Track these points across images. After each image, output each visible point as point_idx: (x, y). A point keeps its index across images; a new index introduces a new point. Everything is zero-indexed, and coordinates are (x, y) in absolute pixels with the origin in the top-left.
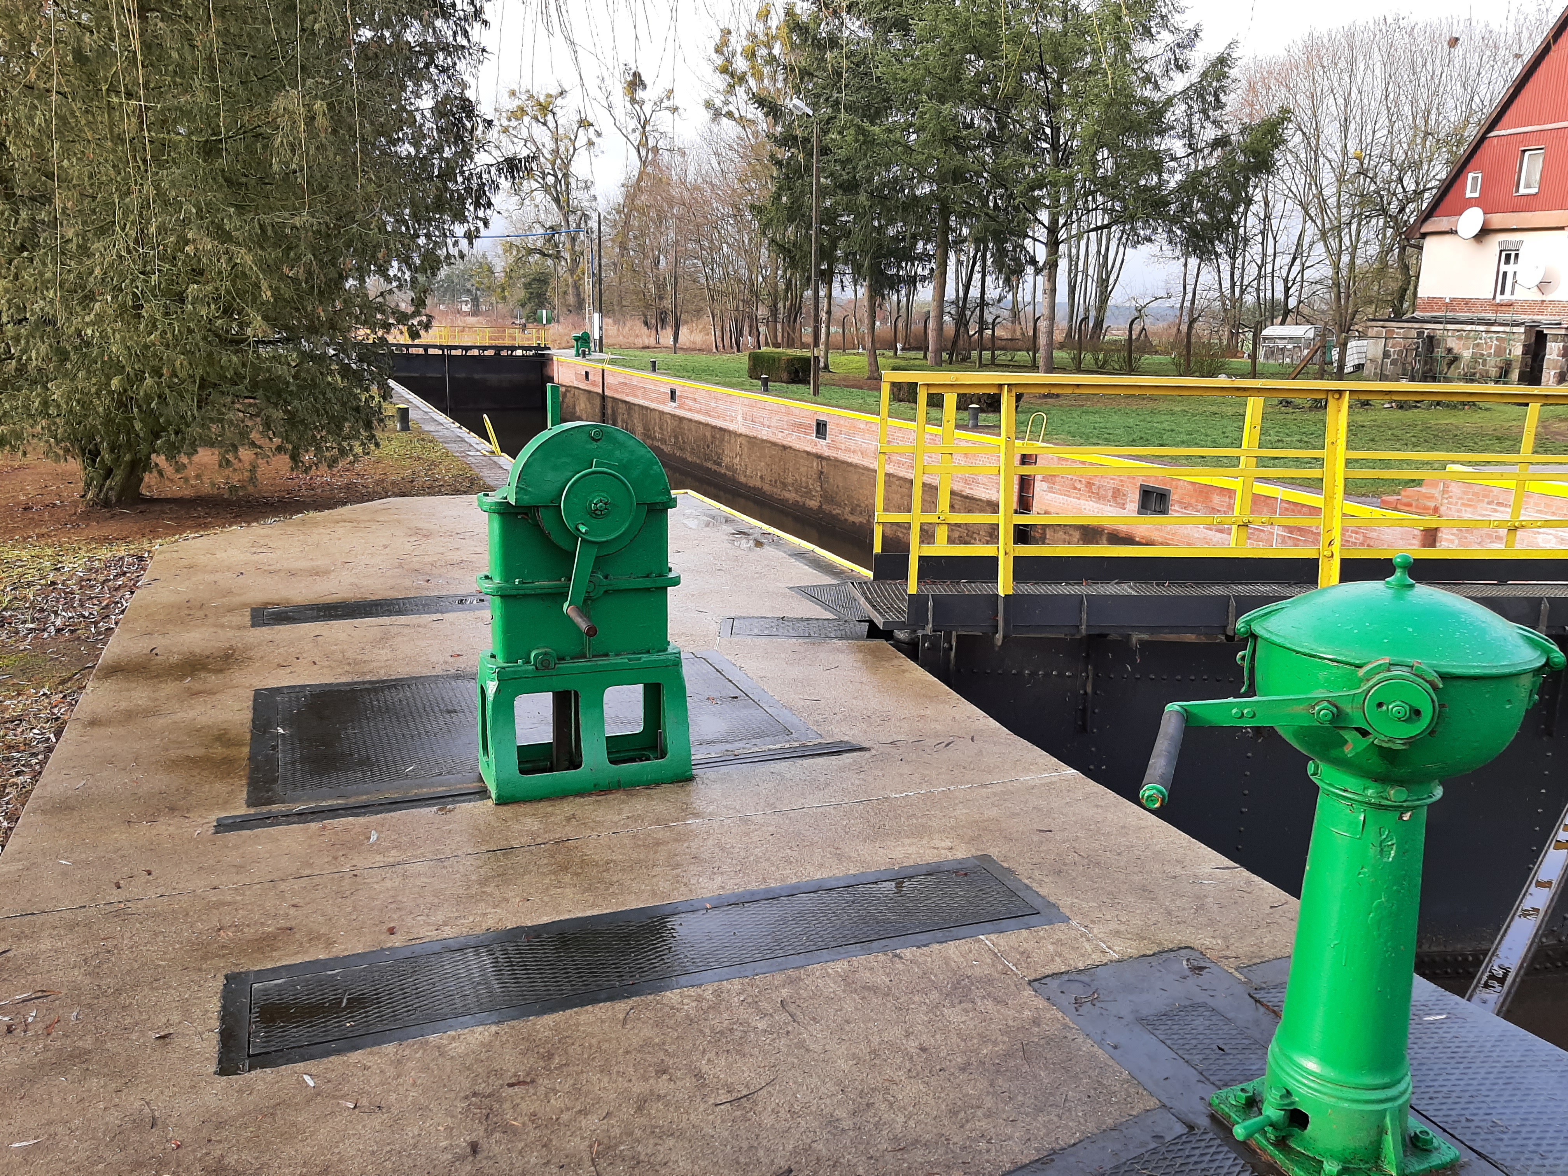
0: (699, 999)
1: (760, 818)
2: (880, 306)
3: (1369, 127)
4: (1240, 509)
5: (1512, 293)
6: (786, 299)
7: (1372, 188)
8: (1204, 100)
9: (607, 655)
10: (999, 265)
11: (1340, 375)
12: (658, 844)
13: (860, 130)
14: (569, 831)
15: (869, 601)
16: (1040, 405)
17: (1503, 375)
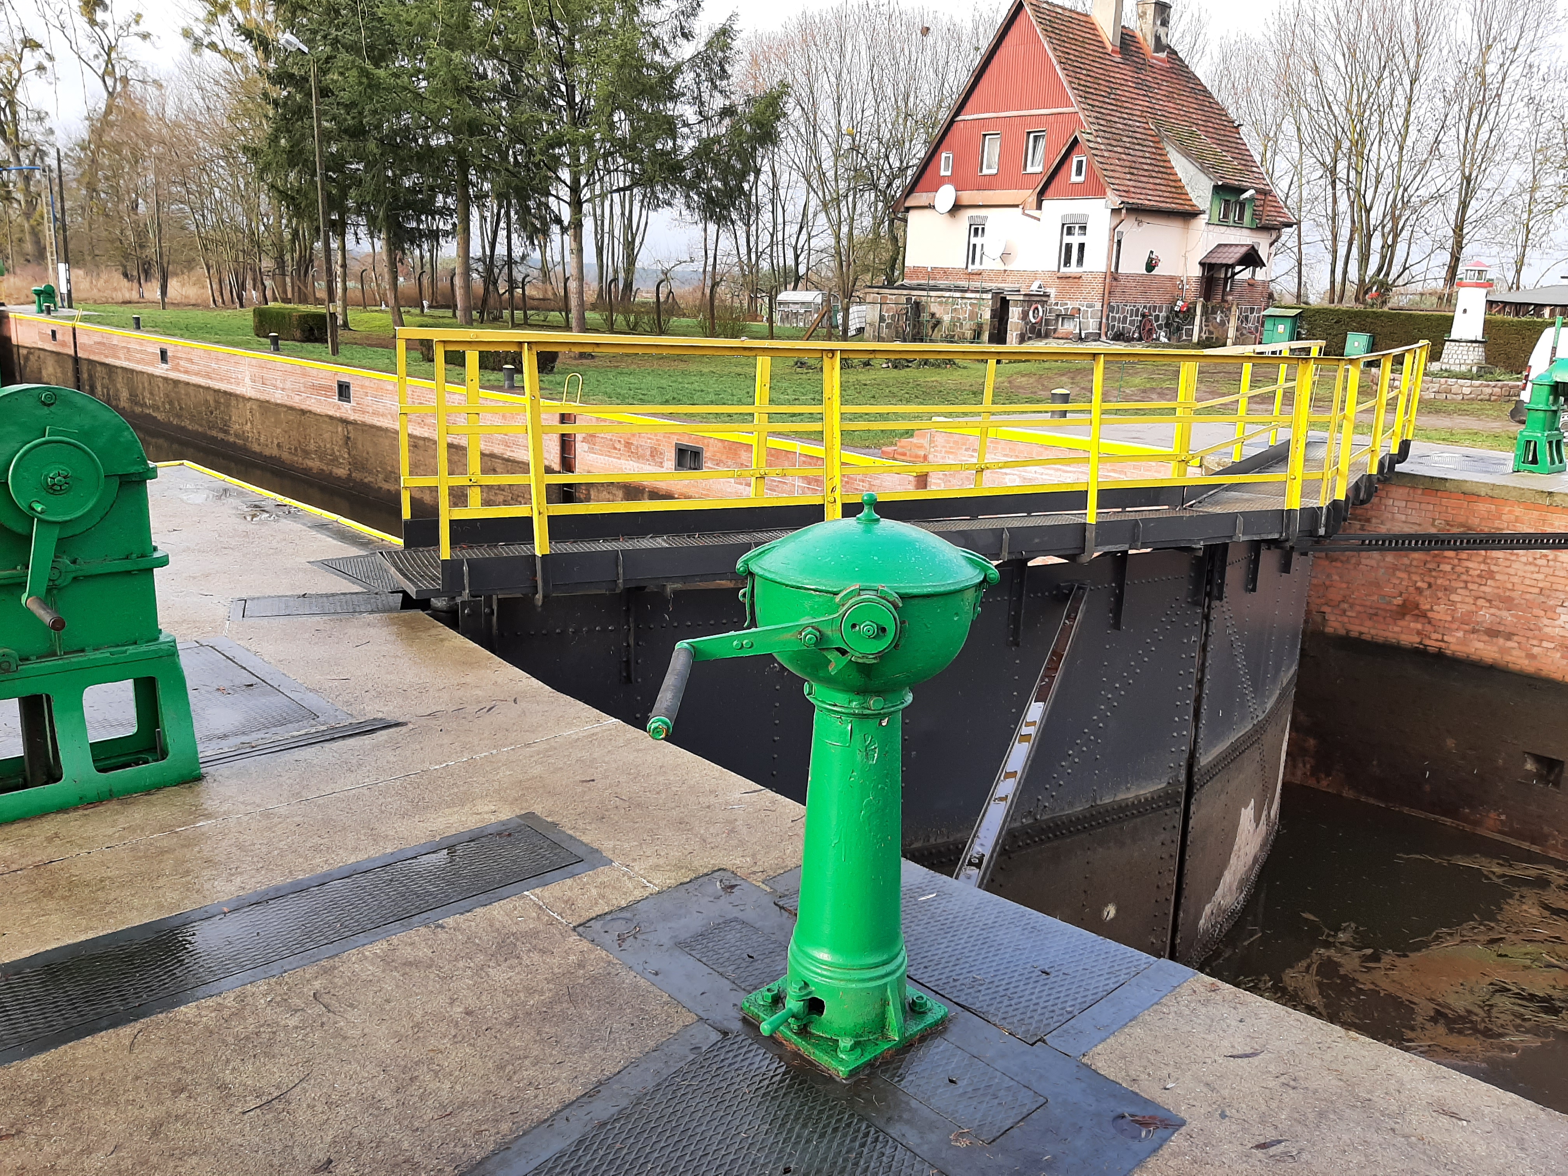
0: (219, 1008)
1: (284, 810)
2: (401, 261)
3: (859, 106)
4: (757, 460)
5: (981, 263)
6: (293, 250)
7: (864, 164)
8: (711, 70)
9: (83, 651)
10: (524, 224)
11: (845, 337)
12: (162, 853)
13: (364, 72)
14: (51, 852)
15: (400, 571)
16: (577, 366)
17: (977, 336)
